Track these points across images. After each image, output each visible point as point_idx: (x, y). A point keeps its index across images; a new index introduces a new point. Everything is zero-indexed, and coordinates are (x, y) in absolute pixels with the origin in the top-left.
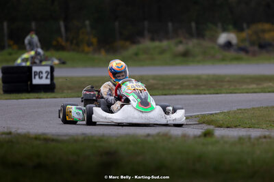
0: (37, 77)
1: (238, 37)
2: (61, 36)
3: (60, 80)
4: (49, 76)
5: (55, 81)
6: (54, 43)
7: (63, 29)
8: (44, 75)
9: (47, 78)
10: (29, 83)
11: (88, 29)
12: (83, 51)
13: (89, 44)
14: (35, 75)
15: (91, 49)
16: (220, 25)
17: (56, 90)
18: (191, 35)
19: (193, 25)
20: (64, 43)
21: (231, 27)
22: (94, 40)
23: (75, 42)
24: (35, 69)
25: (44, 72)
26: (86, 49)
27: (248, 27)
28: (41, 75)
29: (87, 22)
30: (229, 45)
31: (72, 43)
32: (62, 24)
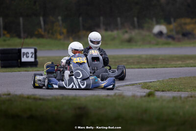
0: (25, 56)
1: (167, 28)
2: (41, 28)
3: (41, 59)
4: (33, 56)
5: (38, 60)
6: (36, 33)
7: (42, 23)
8: (30, 55)
9: (32, 57)
10: (19, 61)
11: (61, 22)
12: (56, 39)
13: (61, 33)
14: (23, 55)
15: (62, 37)
16: (154, 19)
17: (38, 66)
18: (134, 27)
19: (136, 19)
20: (43, 33)
21: (162, 21)
22: (65, 31)
23: (51, 32)
24: (23, 51)
25: (30, 53)
26: (59, 37)
27: (175, 21)
28: (28, 55)
29: (60, 18)
30: (161, 33)
31: (48, 32)
32: (41, 19)
